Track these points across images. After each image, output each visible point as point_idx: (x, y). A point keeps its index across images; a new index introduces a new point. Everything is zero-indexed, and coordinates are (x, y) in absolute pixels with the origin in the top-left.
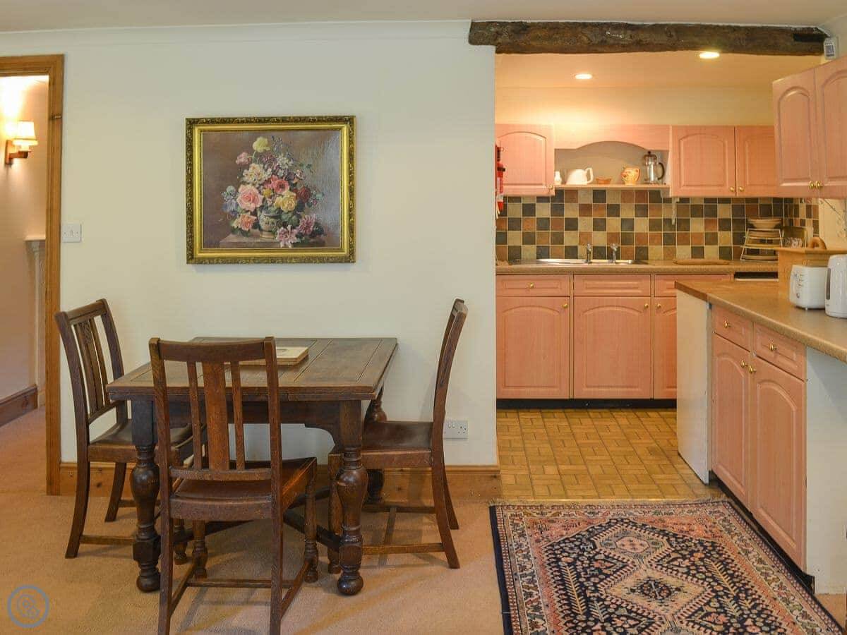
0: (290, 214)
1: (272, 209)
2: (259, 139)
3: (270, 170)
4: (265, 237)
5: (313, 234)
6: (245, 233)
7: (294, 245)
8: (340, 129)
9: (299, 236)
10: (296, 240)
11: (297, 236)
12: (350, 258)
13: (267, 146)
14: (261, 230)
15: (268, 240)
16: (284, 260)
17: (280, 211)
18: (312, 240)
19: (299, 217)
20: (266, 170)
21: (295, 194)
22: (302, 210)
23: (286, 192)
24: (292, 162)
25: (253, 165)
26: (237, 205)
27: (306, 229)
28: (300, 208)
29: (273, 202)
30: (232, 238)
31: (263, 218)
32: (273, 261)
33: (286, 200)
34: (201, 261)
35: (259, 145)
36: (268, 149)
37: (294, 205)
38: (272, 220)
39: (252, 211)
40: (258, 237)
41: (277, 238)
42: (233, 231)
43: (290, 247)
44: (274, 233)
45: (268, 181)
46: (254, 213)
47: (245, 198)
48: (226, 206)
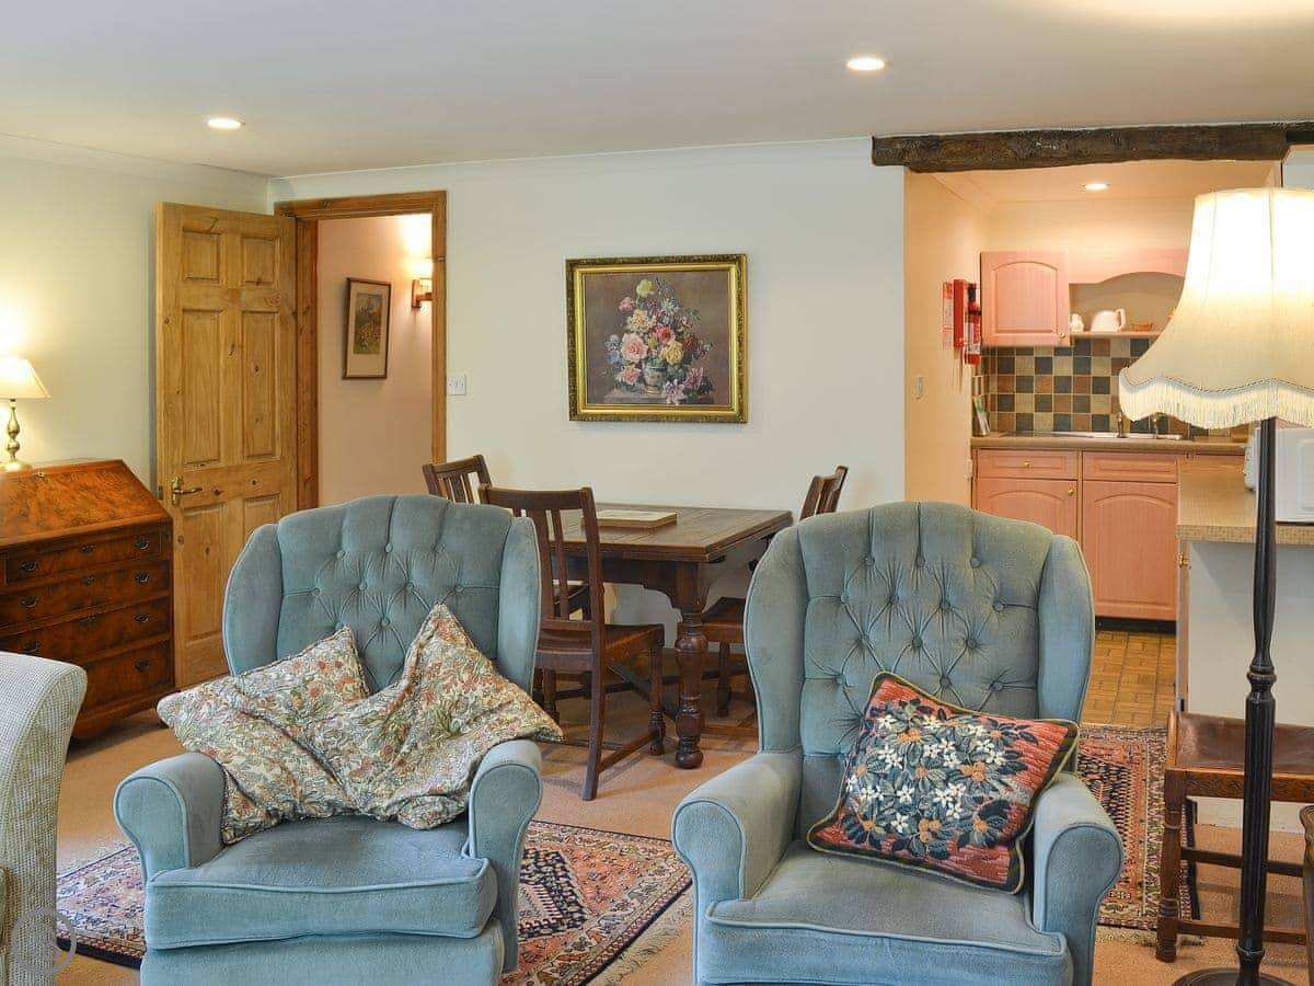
0: (676, 367)
1: (658, 361)
2: (644, 282)
3: (654, 317)
4: (651, 392)
5: (702, 390)
6: (630, 388)
7: (682, 401)
8: (729, 269)
9: (686, 392)
10: (683, 396)
11: (684, 392)
12: (740, 419)
13: (652, 290)
14: (646, 385)
15: (652, 396)
16: (669, 419)
17: (665, 363)
18: (700, 397)
19: (686, 370)
20: (651, 317)
21: (680, 344)
22: (689, 363)
23: (672, 342)
24: (677, 308)
25: (637, 311)
26: (621, 356)
27: (693, 384)
28: (686, 360)
29: (658, 353)
30: (617, 393)
31: (649, 371)
32: (656, 419)
33: (672, 351)
34: (585, 418)
35: (643, 289)
36: (652, 293)
37: (680, 356)
38: (657, 373)
39: (637, 362)
40: (643, 392)
41: (663, 395)
42: (618, 385)
43: (677, 405)
44: (660, 388)
45: (653, 330)
46: (639, 366)
47: (629, 348)
48: (610, 357)
